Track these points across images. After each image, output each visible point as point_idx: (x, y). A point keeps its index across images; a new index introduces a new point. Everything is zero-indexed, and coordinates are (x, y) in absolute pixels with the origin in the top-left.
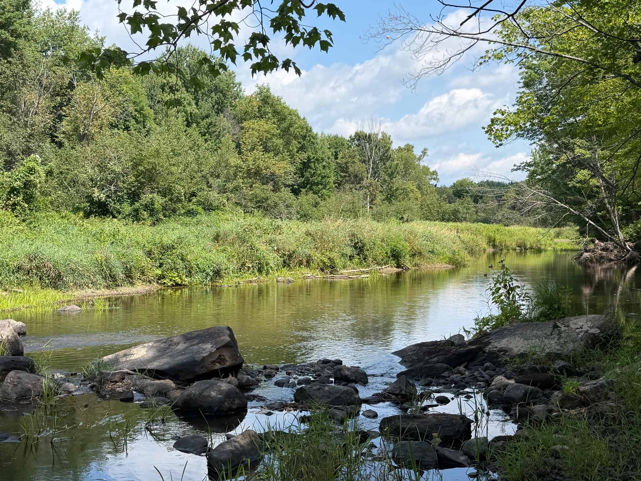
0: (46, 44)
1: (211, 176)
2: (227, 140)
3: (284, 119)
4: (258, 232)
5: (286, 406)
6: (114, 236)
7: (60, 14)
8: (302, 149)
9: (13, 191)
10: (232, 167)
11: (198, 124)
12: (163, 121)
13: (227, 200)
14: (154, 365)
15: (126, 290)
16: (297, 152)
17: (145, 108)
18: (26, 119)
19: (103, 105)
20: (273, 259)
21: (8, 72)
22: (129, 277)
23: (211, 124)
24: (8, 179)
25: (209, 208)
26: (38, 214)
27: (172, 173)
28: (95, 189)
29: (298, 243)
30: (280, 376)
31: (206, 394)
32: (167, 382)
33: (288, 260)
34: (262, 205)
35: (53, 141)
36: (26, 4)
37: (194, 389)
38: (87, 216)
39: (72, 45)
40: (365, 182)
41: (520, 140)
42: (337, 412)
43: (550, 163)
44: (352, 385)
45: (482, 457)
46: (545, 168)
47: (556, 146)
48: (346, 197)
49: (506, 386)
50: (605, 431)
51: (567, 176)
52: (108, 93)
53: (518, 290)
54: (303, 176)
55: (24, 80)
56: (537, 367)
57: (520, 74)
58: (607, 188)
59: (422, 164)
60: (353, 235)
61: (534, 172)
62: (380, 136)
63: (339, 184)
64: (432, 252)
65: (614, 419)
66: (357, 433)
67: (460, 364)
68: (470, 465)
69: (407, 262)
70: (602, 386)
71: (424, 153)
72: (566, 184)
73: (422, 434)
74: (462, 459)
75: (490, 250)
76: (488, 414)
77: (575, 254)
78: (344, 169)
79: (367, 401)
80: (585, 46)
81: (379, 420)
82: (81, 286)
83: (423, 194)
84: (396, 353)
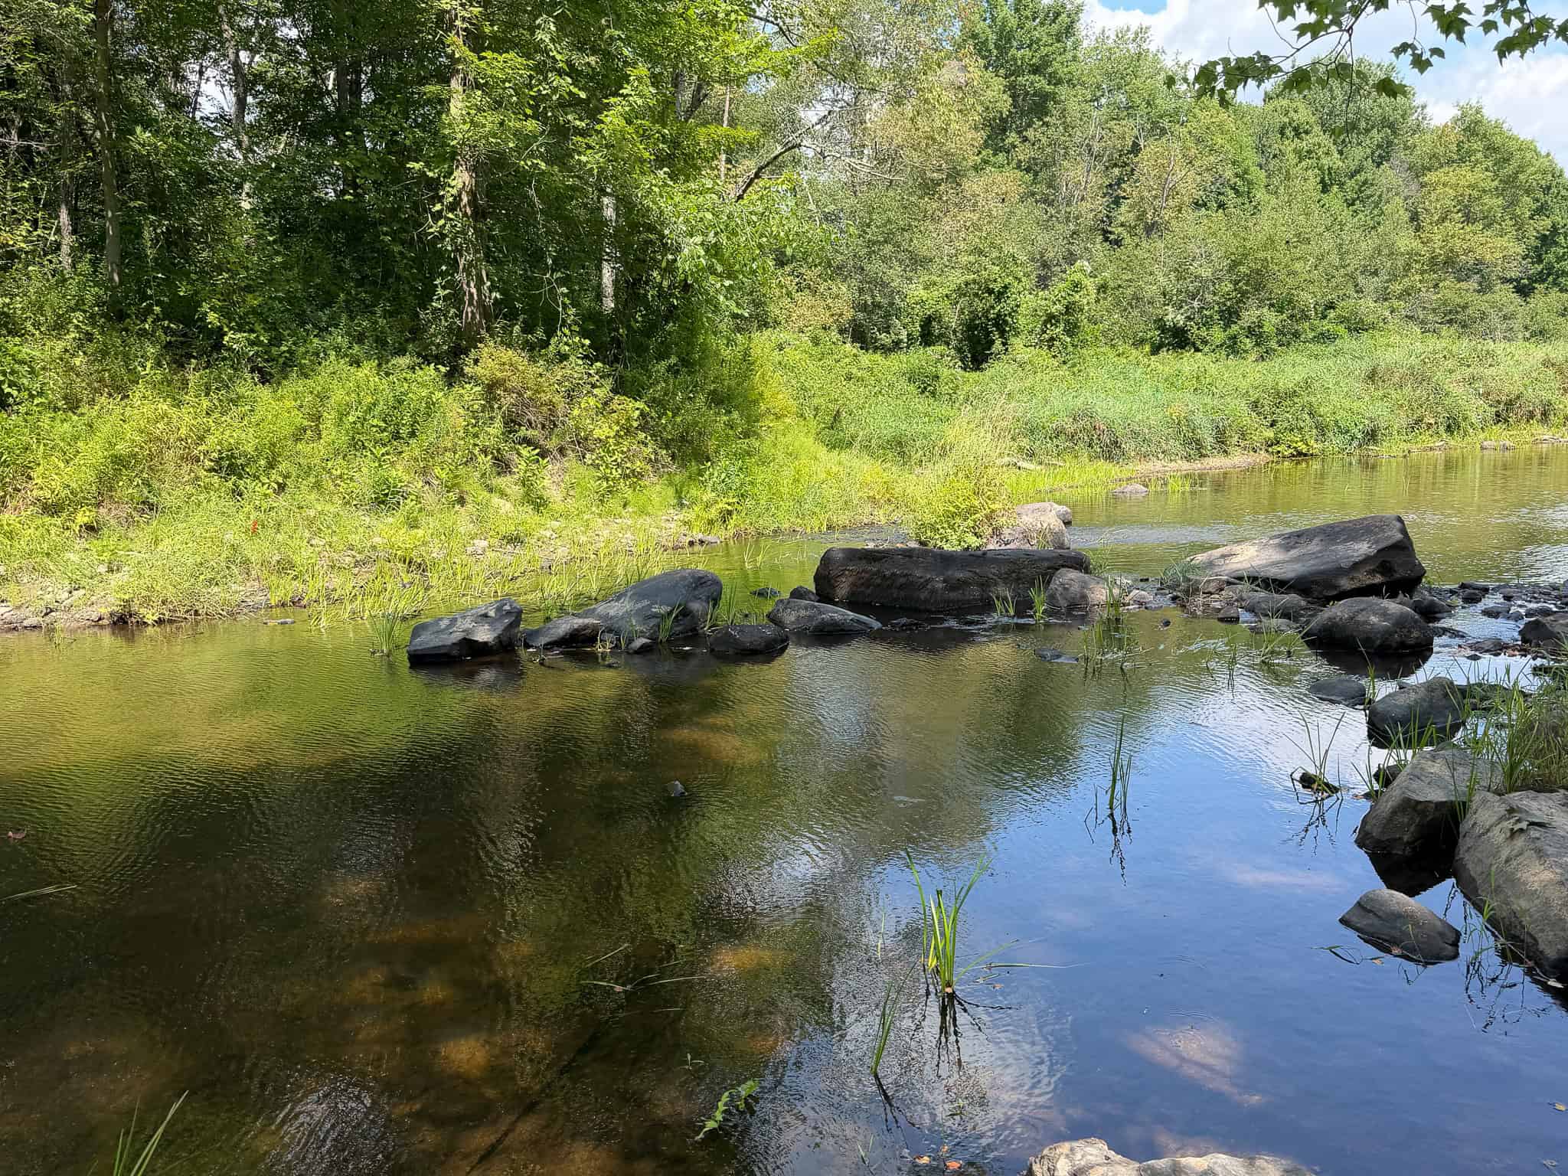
0: (1099, 87)
1: (1362, 273)
2: (1396, 209)
3: (1507, 160)
4: (1450, 364)
5: (1506, 648)
6: (1198, 378)
7: (1120, 36)
8: (1541, 210)
9: (1051, 319)
10: (1402, 254)
11: (1341, 185)
12: (1282, 188)
13: (1392, 312)
14: (1273, 572)
15: (1215, 463)
16: (1531, 218)
17: (1252, 169)
18: (1068, 210)
19: (1183, 173)
20: (1476, 409)
21: (1044, 140)
22: (1221, 441)
23: (1365, 183)
24: (1043, 303)
25: (1357, 327)
26: (1084, 351)
27: (1295, 273)
28: (1170, 308)
29: (1527, 381)
31: (1360, 618)
32: (1292, 599)
33: (1505, 412)
34: (1455, 318)
35: (1106, 239)
36: (1069, 30)
37: (1339, 610)
38: (1155, 350)
39: (1137, 82)
52: (1193, 152)
54: (1540, 261)
55: (1066, 148)
82: (1146, 457)
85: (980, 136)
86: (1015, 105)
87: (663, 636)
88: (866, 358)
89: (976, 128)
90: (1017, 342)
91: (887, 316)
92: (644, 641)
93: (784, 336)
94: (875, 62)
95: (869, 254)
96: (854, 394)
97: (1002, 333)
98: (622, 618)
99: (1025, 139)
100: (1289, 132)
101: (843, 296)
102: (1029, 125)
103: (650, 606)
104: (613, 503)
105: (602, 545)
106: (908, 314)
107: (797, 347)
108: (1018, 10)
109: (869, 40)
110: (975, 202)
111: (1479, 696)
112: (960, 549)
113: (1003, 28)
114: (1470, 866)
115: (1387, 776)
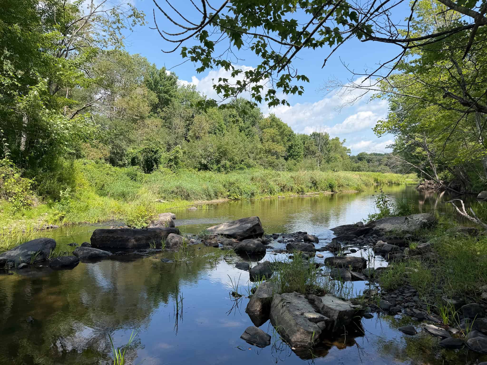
0: (183, 99)
1: (250, 153)
2: (257, 137)
3: (281, 128)
4: (270, 177)
5: (283, 251)
6: (210, 178)
7: (188, 86)
8: (289, 140)
9: (170, 160)
10: (259, 149)
11: (244, 131)
12: (230, 130)
13: (257, 163)
14: (227, 232)
15: (215, 201)
16: (287, 142)
17: (223, 125)
18: (175, 131)
19: (206, 124)
20: (276, 188)
21: (168, 111)
22: (216, 195)
23: (250, 130)
24: (168, 156)
25: (249, 166)
26: (180, 169)
27: (234, 152)
28: (203, 159)
29: (287, 181)
30: (279, 238)
31: (248, 245)
32: (232, 240)
33: (283, 189)
34: (271, 165)
35: (186, 140)
36: (174, 83)
37: (243, 243)
38: (199, 170)
39: (193, 99)
40: (317, 155)
41: (389, 134)
42: (305, 255)
43: (403, 144)
44: (312, 243)
45: (372, 276)
46: (401, 147)
47: (406, 137)
48: (309, 161)
49: (383, 245)
50: (430, 266)
51: (412, 151)
52: (208, 119)
53: (388, 202)
54: (289, 152)
55: (174, 114)
56: (398, 237)
57: (389, 105)
58: (431, 156)
59: (343, 146)
60: (312, 178)
61: (396, 149)
62: (324, 134)
63: (305, 156)
64: (348, 185)
65: (434, 261)
66: (314, 264)
67: (361, 235)
68: (366, 280)
69: (336, 189)
70: (428, 245)
71: (344, 141)
72: (411, 154)
73: (344, 266)
74: (362, 277)
75: (375, 184)
76: (375, 258)
77: (415, 186)
78: (308, 149)
79: (318, 250)
80: (420, 91)
81: (324, 258)
82: (197, 199)
83: (343, 159)
84: (332, 230)
85: (150, 108)
86: (160, 101)
87: (31, 262)
88: (114, 169)
89: (148, 106)
90: (161, 166)
91: (121, 156)
92: (24, 264)
93: (86, 161)
94: (117, 84)
95: (116, 138)
96: (109, 179)
97: (156, 163)
98: (16, 256)
99: (163, 111)
100: (232, 116)
101: (107, 150)
102: (164, 107)
103: (27, 252)
104: (18, 215)
105: (13, 229)
106: (127, 156)
107: (90, 164)
108: (160, 76)
109: (116, 78)
110: (149, 126)
111: (277, 265)
112: (141, 228)
113: (156, 80)
114: (273, 316)
115: (254, 291)
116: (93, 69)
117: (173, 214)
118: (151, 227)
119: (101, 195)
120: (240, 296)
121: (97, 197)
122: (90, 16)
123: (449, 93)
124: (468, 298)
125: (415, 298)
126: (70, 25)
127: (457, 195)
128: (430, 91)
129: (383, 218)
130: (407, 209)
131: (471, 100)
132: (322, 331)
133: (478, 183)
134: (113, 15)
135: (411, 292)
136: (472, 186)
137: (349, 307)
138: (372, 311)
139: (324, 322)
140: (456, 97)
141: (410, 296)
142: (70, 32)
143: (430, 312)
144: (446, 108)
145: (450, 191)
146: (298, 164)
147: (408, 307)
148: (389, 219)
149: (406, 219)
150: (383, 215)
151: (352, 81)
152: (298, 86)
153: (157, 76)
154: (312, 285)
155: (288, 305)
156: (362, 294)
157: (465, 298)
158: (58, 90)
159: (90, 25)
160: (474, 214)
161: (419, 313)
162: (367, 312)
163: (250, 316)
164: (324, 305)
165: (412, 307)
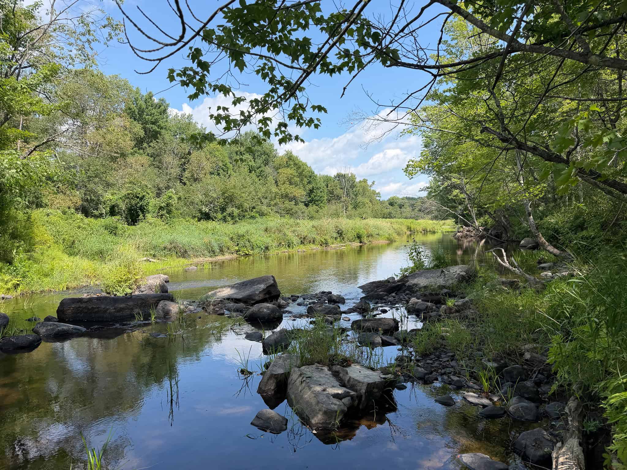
0: (176, 132)
1: (263, 198)
2: (271, 179)
3: (300, 168)
4: (288, 226)
5: (303, 316)
6: (213, 230)
7: (183, 116)
8: (309, 182)
9: (161, 208)
10: (273, 193)
11: (255, 171)
12: (237, 170)
13: (271, 210)
14: (235, 296)
15: (220, 258)
16: (307, 184)
17: (228, 164)
18: (167, 171)
19: (206, 163)
20: (296, 240)
21: (157, 147)
22: (222, 251)
23: (262, 171)
24: (158, 202)
25: (262, 214)
26: (174, 220)
27: (242, 197)
28: (203, 206)
29: (308, 232)
30: (300, 300)
31: (261, 310)
32: (241, 305)
33: (303, 241)
34: (290, 213)
35: (181, 182)
36: (165, 111)
37: (255, 308)
38: (199, 220)
39: (189, 132)
40: (343, 199)
41: (423, 175)
42: (329, 318)
43: (439, 186)
44: (337, 304)
45: (405, 340)
46: (437, 190)
47: (442, 177)
48: (333, 207)
49: (417, 303)
50: (468, 325)
51: (448, 193)
52: (208, 156)
53: (422, 253)
54: (310, 197)
55: (165, 151)
56: (433, 293)
57: (422, 141)
58: (469, 199)
59: (372, 189)
60: (337, 227)
61: (431, 192)
62: (350, 175)
63: (329, 201)
64: (378, 234)
65: (473, 319)
66: (339, 329)
67: (393, 293)
68: (398, 344)
69: (365, 240)
70: (467, 302)
71: (373, 183)
72: (447, 197)
73: (373, 329)
74: (394, 341)
75: (408, 233)
76: (408, 318)
77: (453, 234)
78: (331, 192)
79: (345, 312)
80: (455, 125)
81: (351, 322)
82: (197, 256)
83: (373, 205)
84: (360, 287)
85: (133, 143)
86: (146, 133)
88: (87, 220)
89: (131, 140)
90: (149, 216)
91: (97, 204)
93: (49, 211)
94: (90, 113)
95: (89, 181)
96: (81, 235)
97: (143, 212)
99: (150, 146)
100: (239, 153)
101: (77, 196)
102: (151, 141)
106: (105, 204)
107: (55, 215)
108: (146, 103)
109: (88, 105)
110: (132, 166)
111: (295, 333)
112: (123, 295)
113: (140, 108)
114: (291, 394)
115: (267, 366)
116: (56, 93)
117: (166, 276)
118: (137, 293)
119: (70, 255)
120: (251, 373)
121: (65, 257)
122: (50, 24)
123: (486, 128)
124: (510, 359)
125: (453, 363)
126: (23, 35)
127: (499, 243)
128: (466, 125)
129: (417, 271)
130: (443, 261)
131: (510, 136)
132: (348, 408)
133: (520, 229)
134: (81, 25)
135: (449, 356)
136: (513, 232)
137: (379, 378)
138: (406, 381)
139: (349, 398)
140: (494, 132)
141: (448, 361)
142: (23, 45)
143: (469, 378)
144: (483, 144)
145: (491, 239)
146: (320, 211)
147: (445, 374)
148: (423, 272)
149: (442, 272)
150: (417, 268)
151: (377, 113)
152: (314, 118)
153: (142, 103)
154: (336, 355)
155: (308, 381)
156: (393, 362)
157: (507, 360)
158: (8, 119)
159: (50, 36)
160: (516, 264)
161: (458, 381)
162: (399, 382)
163: (262, 396)
164: (350, 377)
165: (450, 373)
